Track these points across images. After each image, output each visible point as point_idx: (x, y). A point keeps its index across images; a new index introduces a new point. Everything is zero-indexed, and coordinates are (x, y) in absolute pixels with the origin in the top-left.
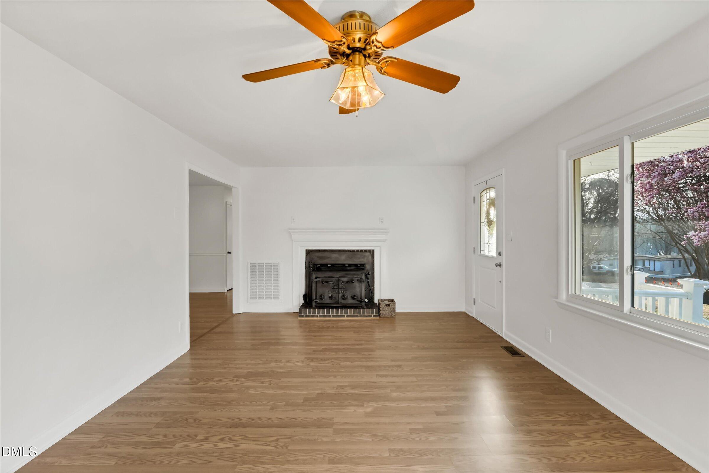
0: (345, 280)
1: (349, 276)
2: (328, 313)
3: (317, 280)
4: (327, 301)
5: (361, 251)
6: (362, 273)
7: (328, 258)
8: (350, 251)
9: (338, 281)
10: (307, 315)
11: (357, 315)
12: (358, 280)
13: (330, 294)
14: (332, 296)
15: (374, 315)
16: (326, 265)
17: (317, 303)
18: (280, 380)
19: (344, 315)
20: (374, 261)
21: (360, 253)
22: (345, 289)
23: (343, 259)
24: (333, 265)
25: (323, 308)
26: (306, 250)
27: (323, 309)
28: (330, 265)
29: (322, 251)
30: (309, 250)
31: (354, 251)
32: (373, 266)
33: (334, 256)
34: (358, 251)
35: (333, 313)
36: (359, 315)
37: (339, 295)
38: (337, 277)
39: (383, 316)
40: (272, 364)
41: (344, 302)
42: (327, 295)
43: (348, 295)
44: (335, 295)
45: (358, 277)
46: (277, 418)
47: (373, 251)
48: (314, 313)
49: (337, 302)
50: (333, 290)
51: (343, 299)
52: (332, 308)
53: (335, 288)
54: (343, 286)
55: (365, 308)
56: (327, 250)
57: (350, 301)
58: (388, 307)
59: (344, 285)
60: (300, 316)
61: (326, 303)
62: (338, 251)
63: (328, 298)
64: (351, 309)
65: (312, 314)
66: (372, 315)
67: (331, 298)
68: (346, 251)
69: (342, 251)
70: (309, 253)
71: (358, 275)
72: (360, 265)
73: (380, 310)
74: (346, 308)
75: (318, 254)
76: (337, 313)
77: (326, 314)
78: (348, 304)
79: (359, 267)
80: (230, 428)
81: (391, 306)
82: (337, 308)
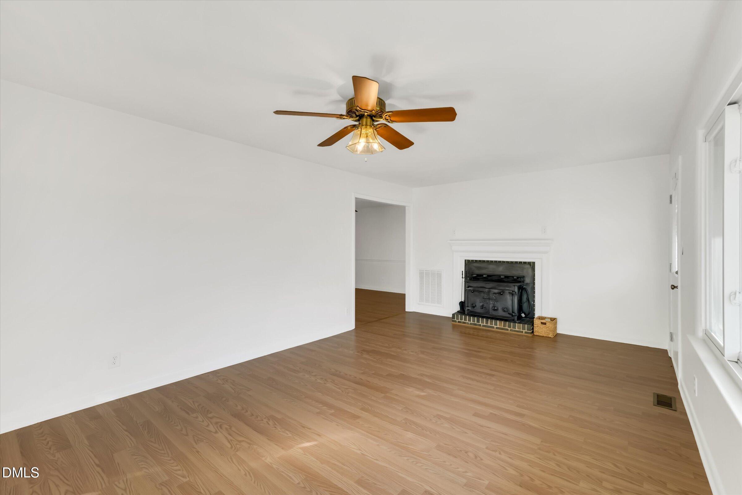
0: (496, 291)
1: (501, 288)
2: (478, 321)
3: (469, 289)
4: (478, 310)
5: (520, 263)
6: (514, 286)
7: (486, 268)
8: (508, 262)
9: (489, 292)
10: (459, 320)
11: (507, 328)
12: (509, 293)
13: (481, 304)
14: (483, 306)
15: (526, 331)
16: (481, 275)
17: (469, 310)
18: (387, 359)
19: (493, 326)
20: (534, 274)
21: (519, 265)
22: (496, 300)
23: (500, 271)
24: (489, 276)
25: (474, 316)
26: (465, 260)
27: (474, 318)
28: (486, 276)
29: (480, 261)
30: (468, 260)
31: (512, 262)
32: (534, 279)
33: (491, 267)
34: (516, 262)
35: (483, 322)
36: (509, 329)
37: (490, 306)
38: (489, 287)
39: (537, 334)
40: (393, 349)
41: (495, 313)
42: (479, 304)
43: (500, 306)
44: (485, 305)
45: (510, 289)
46: (360, 378)
47: (534, 263)
48: (465, 319)
49: (488, 312)
50: (484, 300)
51: (495, 310)
52: (483, 317)
53: (486, 298)
54: (493, 297)
55: (516, 323)
56: (485, 261)
57: (500, 313)
58: (544, 325)
59: (495, 297)
60: (453, 321)
61: (477, 312)
62: (496, 262)
63: (479, 307)
64: (501, 321)
65: (463, 321)
66: (524, 331)
67: (482, 307)
68: (504, 262)
69: (500, 262)
70: (468, 263)
71: (510, 287)
72: (517, 277)
73: (534, 327)
74: (497, 319)
75: (475, 265)
76: (487, 323)
77: (476, 323)
78: (499, 316)
79: (515, 279)
80: (331, 375)
81: (547, 324)
82: (487, 318)
